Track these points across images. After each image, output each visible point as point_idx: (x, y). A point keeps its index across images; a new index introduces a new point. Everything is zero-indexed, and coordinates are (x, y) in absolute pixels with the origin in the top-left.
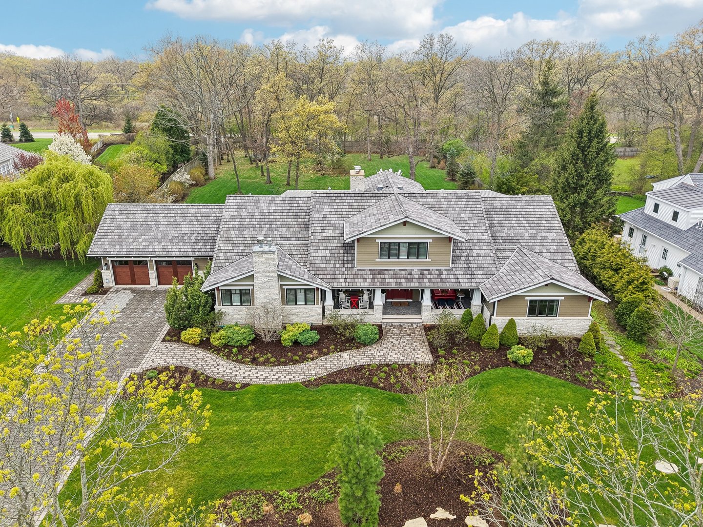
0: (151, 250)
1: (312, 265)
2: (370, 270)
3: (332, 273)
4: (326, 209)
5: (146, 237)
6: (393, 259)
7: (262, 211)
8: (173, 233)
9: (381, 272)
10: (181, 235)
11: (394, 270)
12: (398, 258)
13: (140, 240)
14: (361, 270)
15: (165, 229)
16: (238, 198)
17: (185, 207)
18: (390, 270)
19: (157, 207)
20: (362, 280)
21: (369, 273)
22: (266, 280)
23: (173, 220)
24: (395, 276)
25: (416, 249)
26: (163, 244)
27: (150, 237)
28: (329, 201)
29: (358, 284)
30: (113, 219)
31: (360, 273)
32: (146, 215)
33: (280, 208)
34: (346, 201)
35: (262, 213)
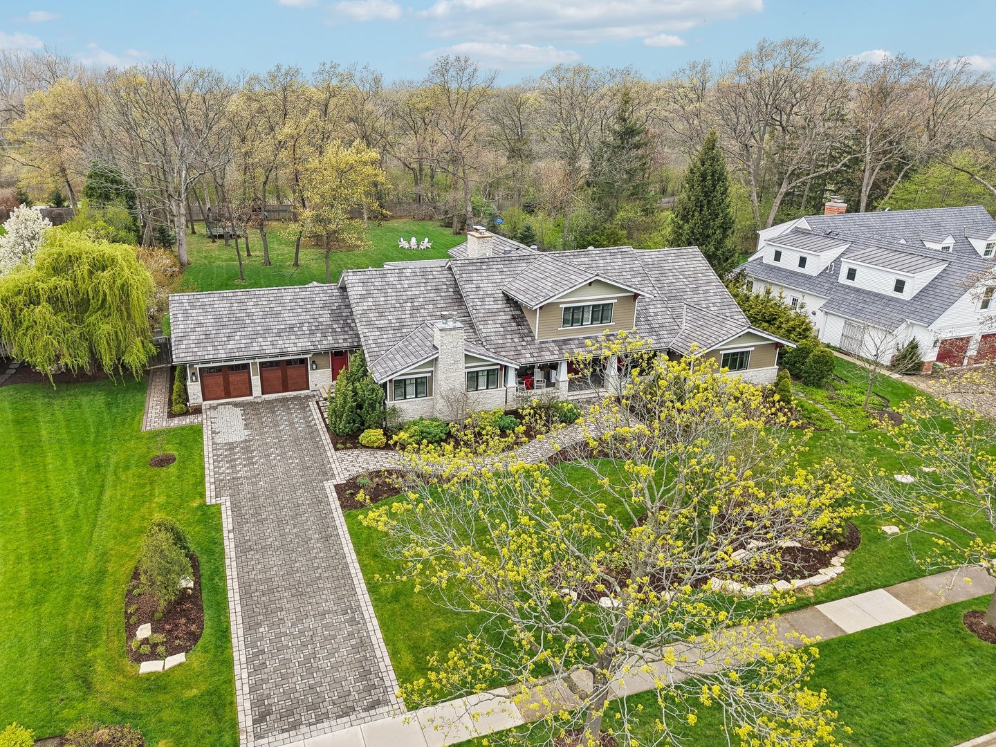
0: (258, 348)
1: (488, 342)
2: (553, 341)
3: (514, 349)
4: (475, 278)
5: (243, 333)
6: (577, 327)
7: (394, 286)
8: (276, 326)
9: (565, 342)
10: (288, 326)
11: (578, 339)
12: (582, 325)
13: (237, 338)
14: (543, 342)
15: (263, 321)
16: (358, 273)
17: (276, 291)
18: (574, 339)
19: (239, 294)
20: (549, 353)
21: (553, 344)
22: (452, 362)
23: (268, 309)
24: (582, 345)
25: (601, 313)
26: (269, 339)
27: (248, 333)
28: (474, 268)
29: (547, 358)
30: (186, 314)
31: (543, 345)
32: (229, 305)
33: (414, 281)
34: (494, 267)
35: (394, 288)
